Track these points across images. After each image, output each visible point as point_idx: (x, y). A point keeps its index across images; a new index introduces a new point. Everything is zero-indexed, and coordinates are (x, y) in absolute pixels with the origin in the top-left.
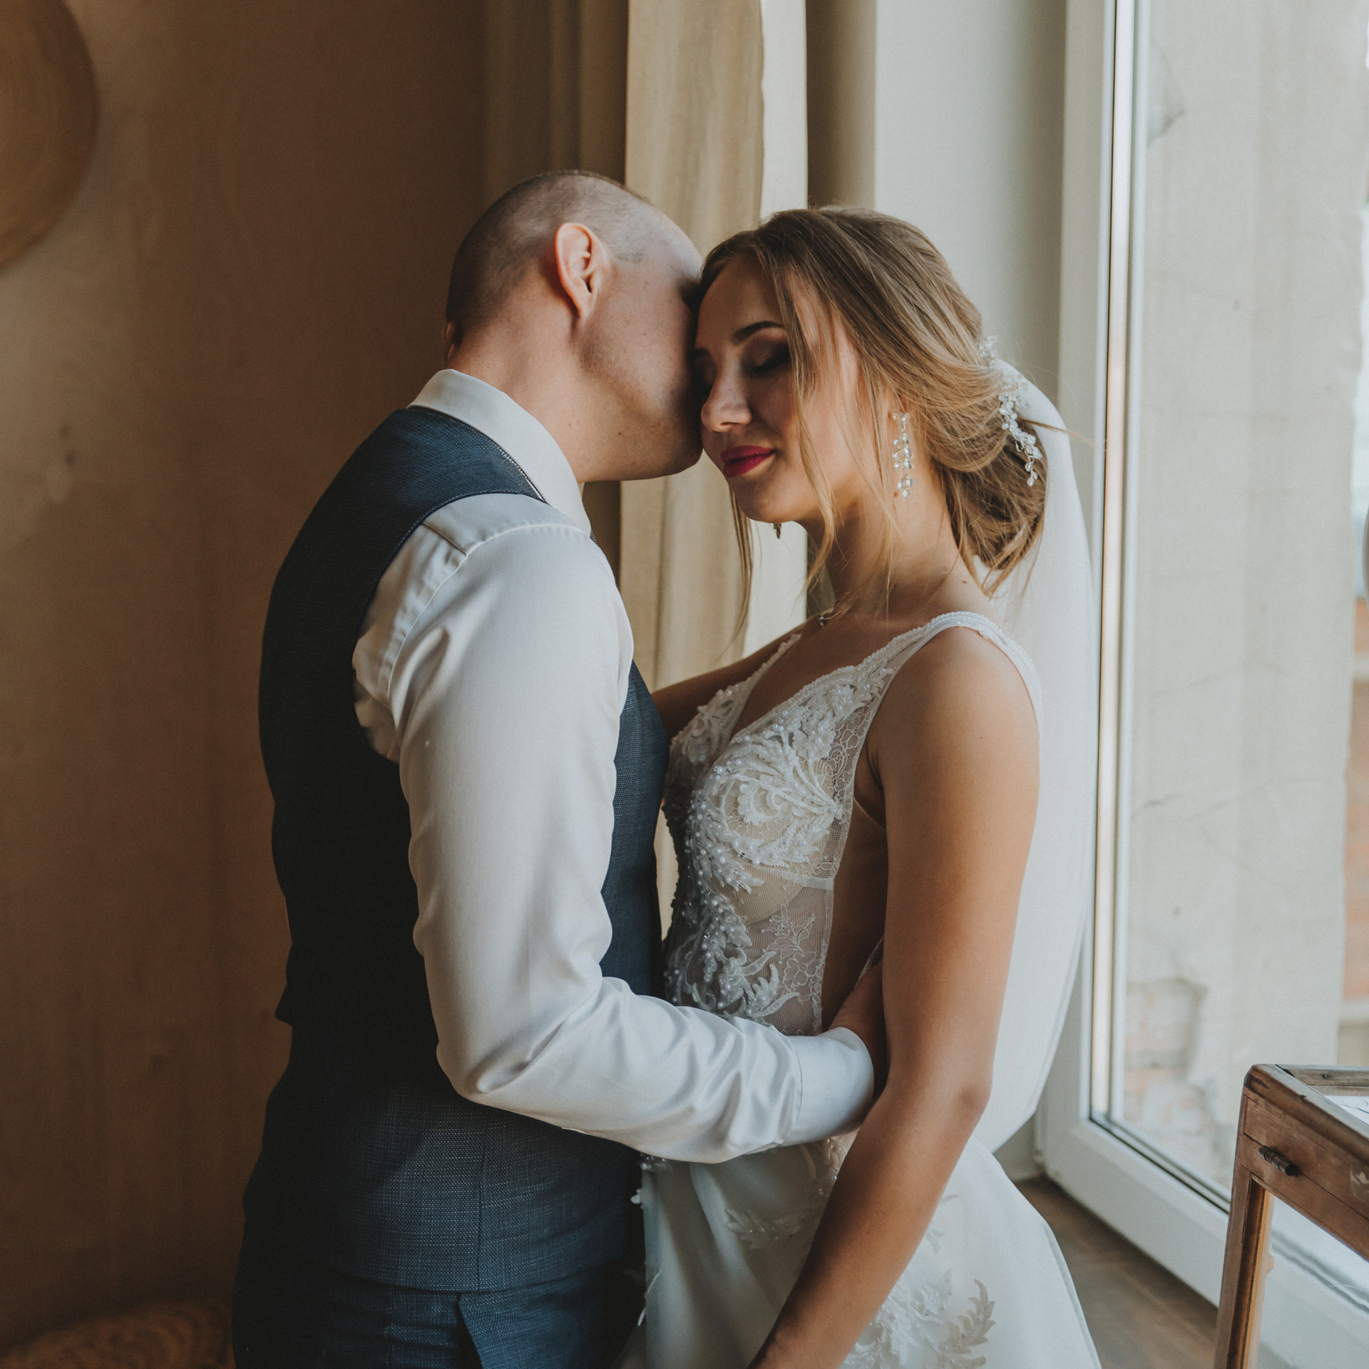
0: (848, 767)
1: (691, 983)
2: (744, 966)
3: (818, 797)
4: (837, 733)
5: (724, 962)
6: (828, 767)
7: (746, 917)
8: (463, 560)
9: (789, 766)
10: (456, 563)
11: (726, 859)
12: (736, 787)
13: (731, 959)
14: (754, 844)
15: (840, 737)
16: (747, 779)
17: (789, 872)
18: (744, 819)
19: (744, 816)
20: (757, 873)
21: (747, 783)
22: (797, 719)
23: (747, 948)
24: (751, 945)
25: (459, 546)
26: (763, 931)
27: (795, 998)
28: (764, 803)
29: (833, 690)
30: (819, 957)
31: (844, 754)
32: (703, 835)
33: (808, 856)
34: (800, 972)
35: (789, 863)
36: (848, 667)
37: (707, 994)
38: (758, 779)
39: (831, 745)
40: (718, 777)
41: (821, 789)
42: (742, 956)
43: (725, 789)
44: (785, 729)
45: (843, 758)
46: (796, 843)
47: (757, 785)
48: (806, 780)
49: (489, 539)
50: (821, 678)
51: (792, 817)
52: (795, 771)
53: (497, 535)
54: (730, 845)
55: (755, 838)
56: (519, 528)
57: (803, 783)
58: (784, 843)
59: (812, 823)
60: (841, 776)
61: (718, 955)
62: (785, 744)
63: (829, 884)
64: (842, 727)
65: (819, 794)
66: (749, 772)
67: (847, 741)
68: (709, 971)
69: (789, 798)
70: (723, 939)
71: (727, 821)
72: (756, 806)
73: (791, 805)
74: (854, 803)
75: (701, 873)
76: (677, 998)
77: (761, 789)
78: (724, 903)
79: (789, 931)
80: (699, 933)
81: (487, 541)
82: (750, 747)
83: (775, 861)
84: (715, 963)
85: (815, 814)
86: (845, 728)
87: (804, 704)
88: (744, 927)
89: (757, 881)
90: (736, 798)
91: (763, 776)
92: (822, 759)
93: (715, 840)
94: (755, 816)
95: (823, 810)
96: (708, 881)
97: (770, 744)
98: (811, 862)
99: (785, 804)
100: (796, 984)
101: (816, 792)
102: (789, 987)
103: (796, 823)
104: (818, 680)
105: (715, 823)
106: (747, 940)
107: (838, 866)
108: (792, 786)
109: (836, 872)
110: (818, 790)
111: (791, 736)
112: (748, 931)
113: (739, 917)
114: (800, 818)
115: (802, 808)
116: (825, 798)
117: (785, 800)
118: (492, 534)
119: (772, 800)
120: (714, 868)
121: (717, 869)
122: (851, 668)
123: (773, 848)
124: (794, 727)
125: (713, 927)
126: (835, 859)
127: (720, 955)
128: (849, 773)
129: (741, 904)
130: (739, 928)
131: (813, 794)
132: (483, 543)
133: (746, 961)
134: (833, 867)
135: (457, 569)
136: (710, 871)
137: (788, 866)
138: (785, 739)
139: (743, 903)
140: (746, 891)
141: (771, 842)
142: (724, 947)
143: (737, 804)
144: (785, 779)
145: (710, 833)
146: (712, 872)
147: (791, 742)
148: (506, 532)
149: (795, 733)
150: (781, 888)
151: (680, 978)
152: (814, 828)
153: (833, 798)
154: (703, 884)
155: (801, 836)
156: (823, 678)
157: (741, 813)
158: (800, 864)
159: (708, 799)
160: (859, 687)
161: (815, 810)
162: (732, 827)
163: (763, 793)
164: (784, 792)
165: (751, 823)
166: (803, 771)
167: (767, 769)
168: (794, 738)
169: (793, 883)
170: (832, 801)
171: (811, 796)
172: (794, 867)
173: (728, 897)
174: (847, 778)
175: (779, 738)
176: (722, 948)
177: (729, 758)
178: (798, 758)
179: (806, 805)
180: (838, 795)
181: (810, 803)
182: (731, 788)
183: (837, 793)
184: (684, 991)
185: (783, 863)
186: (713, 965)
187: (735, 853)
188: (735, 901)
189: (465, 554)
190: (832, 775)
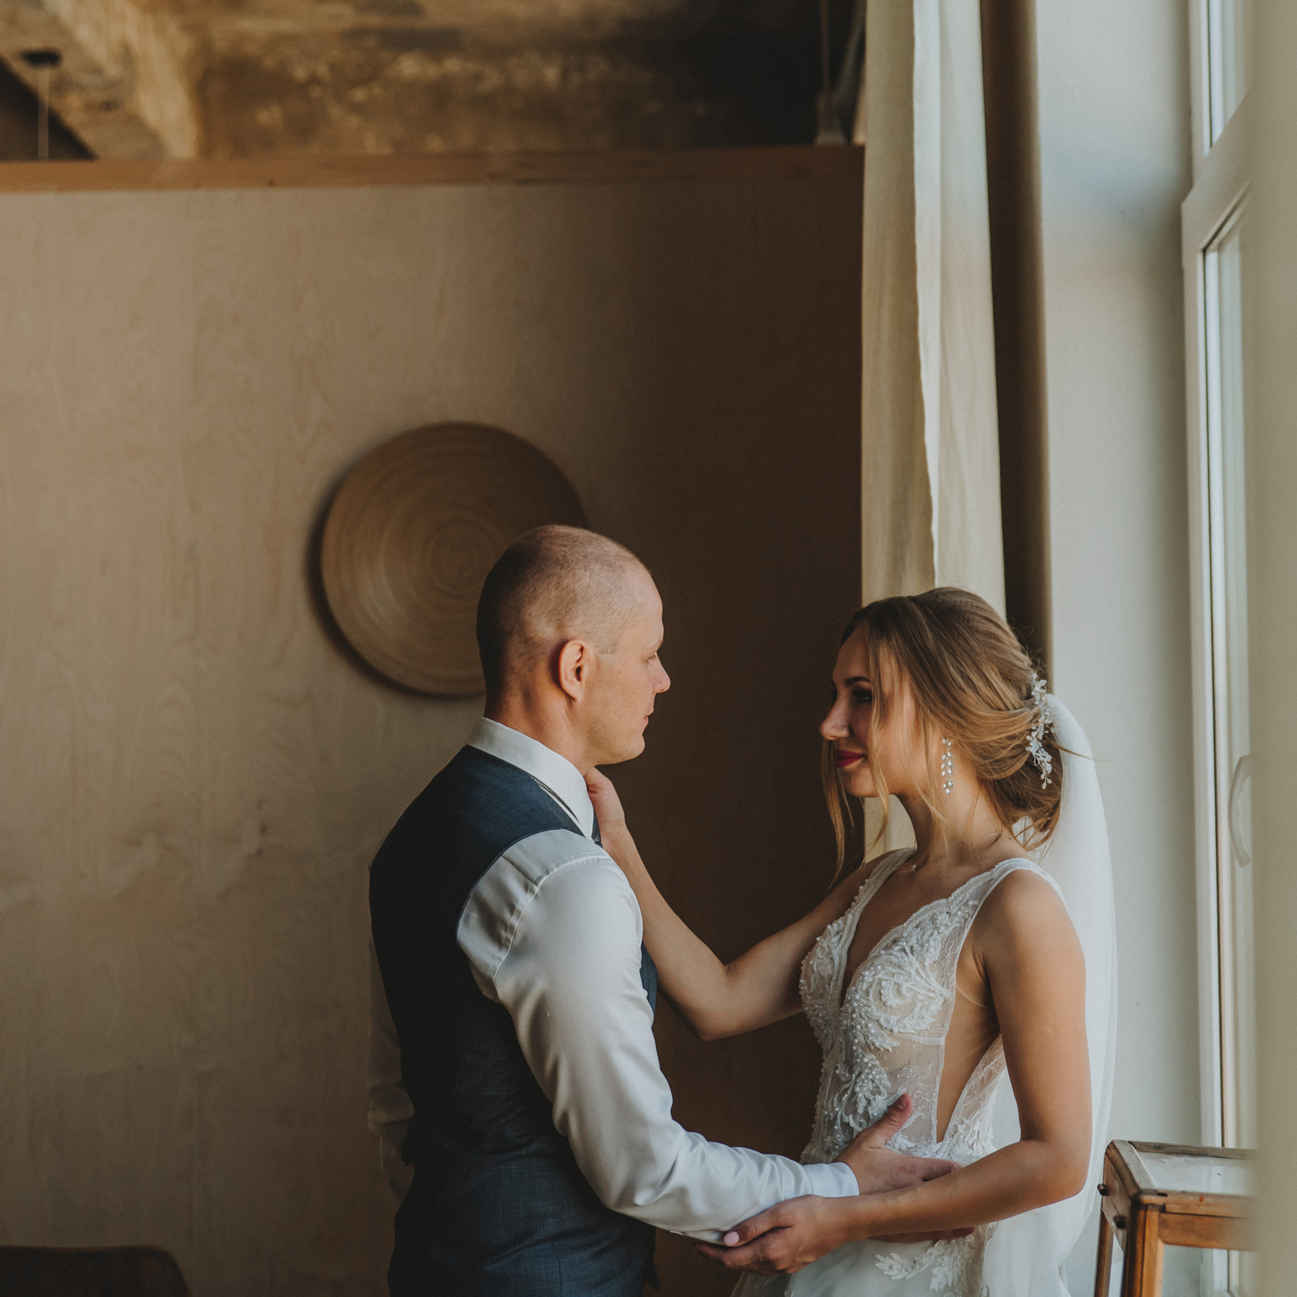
0: (952, 965)
1: (848, 1115)
2: (885, 1099)
3: (933, 986)
4: (942, 944)
5: (871, 1099)
6: (938, 967)
7: (887, 1068)
8: (537, 889)
9: (913, 968)
10: (532, 892)
11: (875, 1030)
12: (880, 983)
13: (876, 1096)
14: (893, 1019)
15: (945, 946)
16: (885, 977)
17: (916, 1037)
18: (886, 1004)
19: (886, 1002)
20: (895, 1038)
21: (886, 980)
22: (915, 937)
23: (886, 1088)
24: (890, 1086)
25: (533, 879)
26: (898, 1076)
27: (920, 1117)
28: (899, 992)
29: (935, 916)
30: (935, 1087)
31: (948, 958)
32: (858, 1016)
33: (928, 1025)
34: (923, 1100)
35: (916, 1030)
36: (942, 900)
37: (860, 1120)
38: (893, 977)
39: (939, 952)
40: (866, 978)
41: (934, 982)
42: (885, 1094)
43: (871, 985)
44: (907, 944)
45: (948, 960)
46: (921, 1017)
47: (893, 982)
48: (925, 977)
49: (551, 873)
50: (924, 908)
51: (917, 1001)
52: (917, 971)
53: (556, 870)
54: (878, 1021)
55: (894, 1015)
56: (569, 863)
57: (922, 978)
58: (913, 1018)
59: (930, 1003)
60: (947, 972)
61: (867, 1094)
62: (908, 954)
63: (942, 1041)
64: (945, 940)
65: (933, 984)
66: (886, 974)
67: (950, 950)
68: (860, 1106)
69: (914, 988)
70: (870, 1084)
71: (875, 1006)
72: (893, 995)
73: (916, 992)
74: (957, 989)
75: (856, 1041)
76: (838, 1126)
77: (896, 983)
78: (872, 1060)
79: (916, 1074)
80: (852, 1083)
81: (550, 875)
82: (885, 957)
83: (907, 1029)
84: (865, 1100)
85: (932, 997)
86: (947, 940)
87: (917, 927)
88: (886, 1075)
89: (896, 1044)
90: (880, 991)
91: (896, 976)
92: (934, 961)
93: (867, 1019)
94: (893, 1000)
95: (937, 995)
96: (861, 1046)
97: (899, 954)
98: (931, 1029)
99: (912, 992)
100: (921, 1107)
101: (932, 983)
102: (917, 1110)
103: (920, 1005)
104: (922, 910)
105: (866, 1008)
106: (888, 1084)
107: (948, 1029)
108: (915, 980)
109: (946, 1033)
110: (933, 982)
111: (912, 947)
112: (888, 1078)
113: (882, 1068)
114: (922, 1001)
115: (923, 994)
116: (937, 986)
117: (912, 990)
118: (553, 870)
119: (904, 991)
120: (866, 1037)
121: (868, 1038)
122: (943, 901)
123: (906, 1021)
124: (913, 941)
125: (863, 1077)
126: (945, 1025)
127: (868, 1094)
128: (952, 969)
129: (884, 1059)
130: (882, 1076)
131: (930, 985)
132: (548, 877)
133: (886, 1096)
134: (944, 1031)
135: (534, 896)
136: (863, 1039)
137: (915, 1032)
138: (908, 950)
139: (886, 1059)
140: (888, 1050)
141: (904, 1017)
142: (871, 1089)
143: (881, 994)
144: (911, 976)
145: (863, 1014)
146: (865, 1039)
147: (912, 952)
148: (562, 866)
149: (914, 946)
150: (912, 1046)
151: (840, 1113)
152: (931, 1007)
153: (942, 986)
154: (857, 1048)
155: (924, 1012)
156: (926, 907)
157: (883, 1000)
158: (923, 1030)
159: (861, 992)
160: (952, 913)
161: (931, 995)
162: (879, 1009)
163: (897, 986)
164: (911, 984)
165: (891, 1006)
166: (922, 970)
167: (898, 971)
168: (914, 949)
169: (919, 1043)
170: (942, 988)
171: (928, 986)
172: (920, 1033)
173: (875, 1055)
174: (952, 972)
175: (904, 950)
176: (870, 1090)
177: (872, 965)
178: (918, 962)
179: (926, 992)
180: (945, 984)
181: (928, 991)
182: (875, 984)
183: (944, 983)
184: (843, 1121)
185: (912, 1030)
186: (863, 1102)
187: (881, 1026)
188: (880, 1058)
189: (537, 885)
190: (941, 972)
